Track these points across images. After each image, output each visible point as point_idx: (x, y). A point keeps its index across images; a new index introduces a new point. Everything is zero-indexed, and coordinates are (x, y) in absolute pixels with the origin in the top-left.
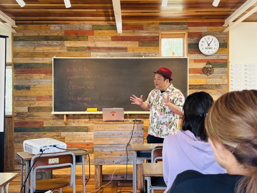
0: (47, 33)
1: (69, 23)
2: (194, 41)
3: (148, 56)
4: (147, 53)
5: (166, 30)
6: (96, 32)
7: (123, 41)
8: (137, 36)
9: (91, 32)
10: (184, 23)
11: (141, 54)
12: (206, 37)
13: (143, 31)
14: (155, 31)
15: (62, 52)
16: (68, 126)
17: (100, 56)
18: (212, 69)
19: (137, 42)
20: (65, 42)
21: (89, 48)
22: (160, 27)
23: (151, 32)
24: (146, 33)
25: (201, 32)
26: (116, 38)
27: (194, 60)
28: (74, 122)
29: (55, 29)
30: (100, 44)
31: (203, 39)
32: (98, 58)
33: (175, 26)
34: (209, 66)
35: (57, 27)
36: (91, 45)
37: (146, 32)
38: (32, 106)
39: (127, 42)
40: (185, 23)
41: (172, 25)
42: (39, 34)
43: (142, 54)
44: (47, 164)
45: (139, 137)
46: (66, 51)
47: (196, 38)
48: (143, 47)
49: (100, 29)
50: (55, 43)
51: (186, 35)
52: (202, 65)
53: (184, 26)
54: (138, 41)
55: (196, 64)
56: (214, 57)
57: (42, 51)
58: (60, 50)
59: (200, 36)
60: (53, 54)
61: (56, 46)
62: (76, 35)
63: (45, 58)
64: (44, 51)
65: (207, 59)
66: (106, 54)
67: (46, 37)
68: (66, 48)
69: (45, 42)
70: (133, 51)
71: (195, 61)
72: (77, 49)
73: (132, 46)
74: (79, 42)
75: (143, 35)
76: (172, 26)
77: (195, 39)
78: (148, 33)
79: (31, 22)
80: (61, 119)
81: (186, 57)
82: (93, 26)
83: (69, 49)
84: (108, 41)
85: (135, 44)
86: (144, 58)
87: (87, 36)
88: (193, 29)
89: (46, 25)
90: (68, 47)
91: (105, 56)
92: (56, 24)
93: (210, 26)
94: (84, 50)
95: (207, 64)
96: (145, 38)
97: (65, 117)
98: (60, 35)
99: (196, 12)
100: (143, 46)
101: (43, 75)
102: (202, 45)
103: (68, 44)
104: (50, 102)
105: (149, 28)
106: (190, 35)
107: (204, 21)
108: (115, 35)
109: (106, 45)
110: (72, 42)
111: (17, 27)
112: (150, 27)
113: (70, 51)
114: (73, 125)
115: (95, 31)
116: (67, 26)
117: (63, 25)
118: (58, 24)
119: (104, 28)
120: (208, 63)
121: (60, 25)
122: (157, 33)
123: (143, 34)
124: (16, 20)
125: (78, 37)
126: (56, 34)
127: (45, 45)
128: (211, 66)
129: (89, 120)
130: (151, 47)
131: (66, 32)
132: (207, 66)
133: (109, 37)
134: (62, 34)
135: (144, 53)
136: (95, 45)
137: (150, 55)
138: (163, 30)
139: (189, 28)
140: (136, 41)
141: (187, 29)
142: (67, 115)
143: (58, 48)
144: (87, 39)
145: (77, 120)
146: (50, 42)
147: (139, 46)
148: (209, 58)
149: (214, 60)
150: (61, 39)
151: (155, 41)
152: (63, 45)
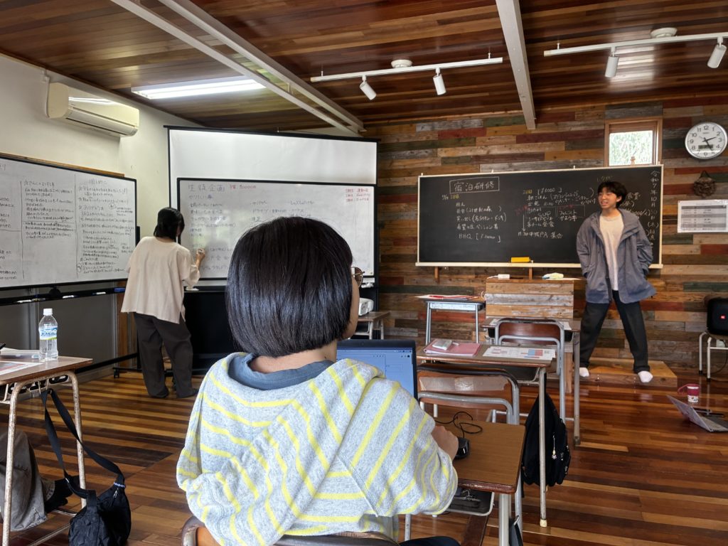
0: (410, 137)
1: (445, 119)
2: (675, 134)
3: (583, 166)
4: (581, 160)
5: (619, 118)
6: (490, 130)
7: (537, 141)
8: (563, 133)
9: (482, 131)
10: (655, 103)
11: (570, 162)
12: (702, 126)
13: (574, 123)
14: (598, 121)
15: (433, 167)
16: (441, 284)
17: (495, 169)
18: (712, 185)
19: (563, 142)
20: (439, 149)
21: (478, 159)
22: (607, 113)
23: (588, 122)
24: (580, 125)
25: (690, 118)
26: (524, 138)
27: (676, 169)
28: (450, 280)
29: (424, 130)
30: (496, 151)
31: (694, 130)
32: (493, 172)
33: (636, 109)
34: (706, 181)
35: (427, 128)
36: (482, 152)
37: (580, 123)
38: (387, 253)
39: (544, 143)
40: (657, 101)
41: (631, 107)
42: (398, 139)
43: (572, 164)
45: (565, 306)
46: (440, 164)
47: (680, 129)
48: (574, 151)
49: (497, 125)
50: (423, 152)
51: (660, 124)
52: (691, 179)
53: (656, 107)
54: (563, 140)
55: (678, 177)
56: (719, 162)
57: (402, 167)
58: (431, 162)
59: (689, 124)
60: (419, 171)
61: (424, 157)
62: (456, 138)
63: (406, 178)
64: (406, 167)
65: (701, 166)
66: (505, 165)
67: (409, 143)
68: (439, 159)
69: (408, 153)
70: (555, 158)
71: (678, 171)
72: (458, 161)
73: (552, 149)
74: (461, 148)
75: (573, 129)
76: (632, 109)
77: (677, 131)
78: (584, 125)
79: (386, 121)
80: (431, 274)
81: (658, 164)
82: (485, 120)
83: (445, 161)
84: (511, 143)
85: (561, 146)
86: (574, 169)
87: (475, 138)
88: (672, 113)
89: (408, 125)
90: (443, 158)
91: (504, 169)
92: (425, 121)
93: (710, 104)
94: (469, 162)
95: (701, 177)
96: (577, 134)
97: (436, 270)
98: (431, 138)
99: (679, 80)
100: (573, 149)
101: (404, 205)
102: (692, 141)
103: (443, 153)
104: (413, 247)
105: (586, 115)
106: (668, 124)
107: (697, 96)
108: (522, 133)
109: (506, 152)
110: (449, 149)
111: (365, 131)
112: (587, 113)
113: (447, 163)
114: (450, 284)
115: (488, 128)
116: (442, 123)
117: (436, 123)
118: (428, 121)
119: (503, 123)
120: (705, 173)
121: (430, 123)
122: (600, 124)
123: (575, 127)
124: (364, 121)
125: (460, 140)
126: (424, 139)
127: (407, 158)
128: (710, 179)
129: (476, 277)
130: (590, 150)
131: (441, 134)
132: (702, 180)
133: (512, 137)
134: (433, 137)
135: (574, 162)
136: (489, 152)
137: (587, 164)
138: (613, 118)
139: (665, 110)
140: (560, 140)
141: (661, 113)
142: (440, 268)
143: (427, 160)
144: (474, 143)
145: (455, 276)
146: (415, 152)
147: (567, 149)
148: (707, 165)
149: (716, 168)
150: (433, 145)
151: (596, 141)
152: (434, 155)
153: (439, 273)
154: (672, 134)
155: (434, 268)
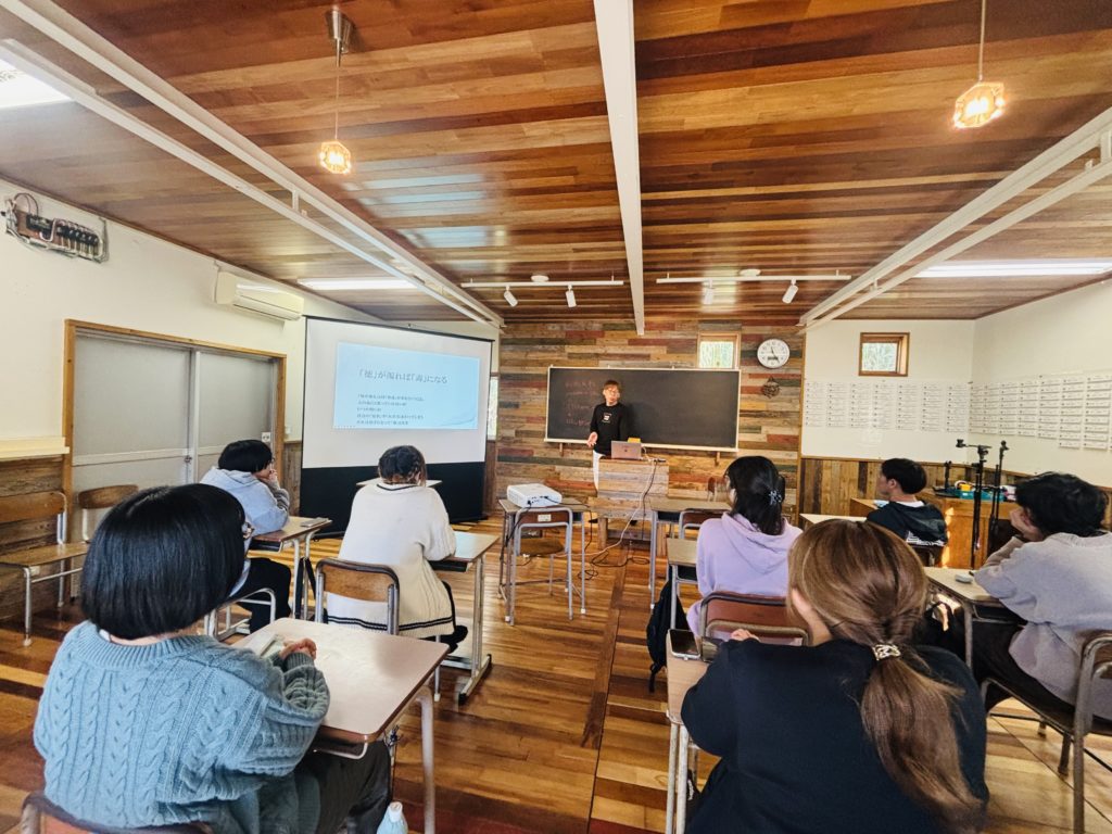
0: (543, 334)
1: (572, 322)
2: (750, 346)
3: (680, 367)
4: (679, 362)
5: (708, 331)
6: (607, 333)
7: (645, 345)
8: (665, 339)
9: (601, 334)
11: (670, 364)
12: (770, 341)
13: (674, 332)
14: (692, 332)
15: (561, 360)
16: (564, 457)
17: (611, 366)
18: (777, 388)
19: (665, 347)
20: (566, 346)
21: (597, 355)
22: (700, 326)
23: (686, 333)
24: (679, 335)
25: (762, 335)
26: (635, 342)
27: (750, 374)
28: (572, 454)
29: (554, 329)
30: (612, 350)
31: (764, 344)
32: (609, 368)
33: (721, 325)
34: (772, 384)
35: (557, 327)
36: (600, 350)
37: (678, 333)
38: (520, 429)
39: (651, 347)
40: (738, 320)
41: (717, 323)
42: (533, 336)
43: (672, 365)
44: (536, 522)
45: (662, 484)
46: (566, 359)
47: (754, 343)
48: (673, 355)
49: (614, 330)
50: (553, 347)
51: (739, 338)
52: (761, 383)
53: (736, 325)
54: (665, 345)
55: (752, 380)
56: (782, 371)
57: (535, 359)
58: (559, 356)
59: (761, 339)
60: (550, 362)
61: (554, 351)
62: (581, 338)
63: (539, 368)
64: (539, 359)
65: (769, 373)
66: (619, 362)
67: (542, 339)
68: (566, 354)
69: (540, 347)
70: (659, 359)
71: (751, 376)
72: (581, 356)
74: (584, 346)
75: (673, 337)
76: (717, 325)
77: (752, 344)
78: (682, 334)
79: (524, 320)
80: (556, 448)
81: (736, 369)
82: (604, 325)
83: (571, 356)
84: (624, 345)
85: (663, 350)
86: (673, 369)
87: (596, 339)
88: (748, 330)
89: (542, 324)
90: (569, 353)
91: (617, 366)
92: (555, 322)
93: (776, 325)
94: (590, 358)
95: (769, 381)
96: (677, 341)
97: (561, 446)
98: (560, 337)
100: (673, 353)
101: (536, 389)
102: (763, 353)
103: (569, 349)
104: (543, 425)
105: (684, 327)
106: (745, 338)
107: (767, 318)
108: (633, 337)
109: (620, 351)
110: (575, 346)
111: (506, 327)
112: (684, 325)
113: (572, 358)
114: (572, 457)
116: (569, 325)
117: (564, 325)
118: (558, 322)
119: (619, 328)
120: (772, 379)
121: (560, 324)
122: (694, 335)
123: (674, 335)
124: (505, 319)
125: (583, 339)
126: (554, 336)
127: (540, 351)
128: (774, 384)
130: (685, 355)
131: (568, 334)
132: (769, 384)
133: (625, 340)
134: (562, 336)
135: (673, 363)
136: (606, 351)
137: (683, 365)
138: (704, 330)
139: (743, 327)
140: (663, 345)
141: (740, 329)
142: (564, 444)
143: (556, 354)
144: (594, 343)
146: (546, 346)
147: (668, 352)
148: (773, 372)
149: (780, 375)
150: (560, 342)
151: (690, 347)
152: (563, 351)
153: (564, 448)
154: (748, 347)
155: (559, 443)
